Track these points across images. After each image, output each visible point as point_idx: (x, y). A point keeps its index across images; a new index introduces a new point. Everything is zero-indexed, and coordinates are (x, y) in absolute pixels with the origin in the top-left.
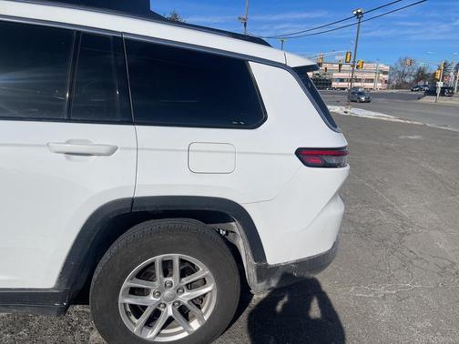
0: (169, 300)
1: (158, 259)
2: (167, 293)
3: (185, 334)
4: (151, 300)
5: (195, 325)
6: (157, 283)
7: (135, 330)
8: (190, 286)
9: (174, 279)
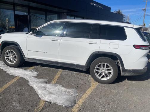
0: (104, 72)
1: (102, 63)
2: (103, 70)
3: (106, 79)
4: (100, 71)
5: (108, 78)
6: (102, 68)
7: (97, 76)
8: (108, 70)
9: (105, 68)
